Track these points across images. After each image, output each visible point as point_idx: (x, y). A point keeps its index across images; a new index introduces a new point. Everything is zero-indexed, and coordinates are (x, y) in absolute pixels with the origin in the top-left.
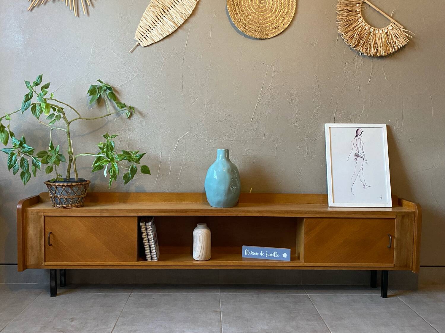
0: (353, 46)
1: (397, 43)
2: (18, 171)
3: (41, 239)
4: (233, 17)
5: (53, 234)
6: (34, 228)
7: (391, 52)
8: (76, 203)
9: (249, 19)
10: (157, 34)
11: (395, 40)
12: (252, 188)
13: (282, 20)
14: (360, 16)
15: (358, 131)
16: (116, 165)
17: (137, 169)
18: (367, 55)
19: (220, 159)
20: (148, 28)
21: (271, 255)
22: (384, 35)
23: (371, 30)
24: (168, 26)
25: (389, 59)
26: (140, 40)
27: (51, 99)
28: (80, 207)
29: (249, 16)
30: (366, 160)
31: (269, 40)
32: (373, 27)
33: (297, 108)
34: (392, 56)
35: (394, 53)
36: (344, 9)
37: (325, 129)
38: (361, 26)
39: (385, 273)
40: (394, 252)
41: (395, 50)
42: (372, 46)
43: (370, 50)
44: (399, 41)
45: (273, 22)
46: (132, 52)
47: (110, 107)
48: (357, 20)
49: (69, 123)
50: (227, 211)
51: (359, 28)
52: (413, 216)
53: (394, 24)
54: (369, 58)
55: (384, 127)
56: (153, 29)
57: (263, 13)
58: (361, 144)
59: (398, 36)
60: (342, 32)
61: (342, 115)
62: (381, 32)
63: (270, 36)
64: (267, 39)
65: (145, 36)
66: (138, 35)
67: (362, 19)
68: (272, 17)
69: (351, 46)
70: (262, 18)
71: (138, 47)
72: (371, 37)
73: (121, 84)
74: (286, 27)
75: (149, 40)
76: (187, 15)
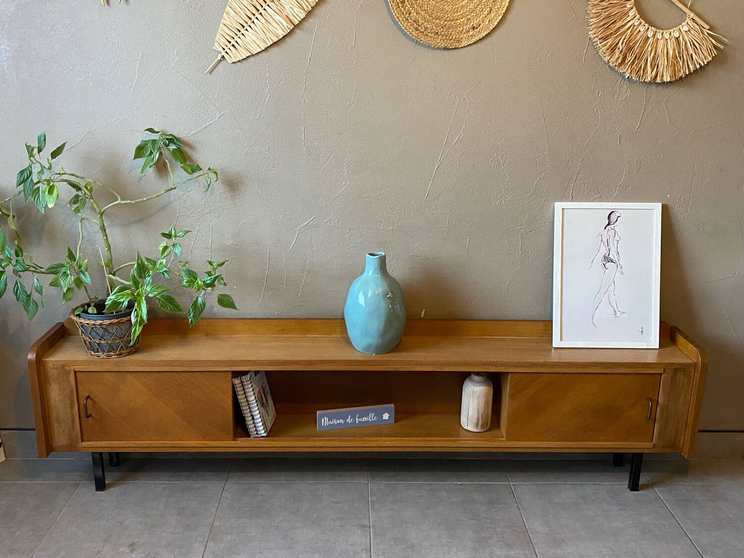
1: (694, 57)
3: (72, 407)
4: (396, 9)
5: (92, 399)
6: (60, 390)
7: (681, 76)
9: (425, 10)
10: (255, 39)
11: (691, 51)
12: (424, 310)
13: (486, 13)
14: (632, 5)
15: (612, 216)
18: (638, 80)
20: (240, 28)
22: (673, 41)
23: (650, 34)
24: (276, 26)
26: (224, 49)
30: (621, 268)
31: (461, 49)
32: (653, 28)
33: (507, 174)
34: (682, 80)
35: (687, 76)
37: (554, 213)
38: (631, 26)
39: (637, 458)
40: (656, 425)
41: (689, 71)
42: (649, 64)
43: (644, 71)
44: (699, 54)
45: (469, 17)
46: (211, 72)
48: (626, 14)
50: (381, 363)
51: (628, 29)
52: (693, 370)
53: (693, 20)
54: (641, 86)
55: (657, 208)
56: (249, 29)
58: (615, 239)
59: (697, 45)
60: (595, 37)
61: (585, 185)
62: (667, 36)
63: (464, 43)
64: (457, 48)
65: (233, 42)
66: (220, 41)
67: (634, 13)
68: (468, 6)
69: (611, 64)
70: (449, 9)
71: (223, 63)
72: (648, 47)
73: (193, 132)
74: (494, 26)
75: (241, 49)
76: (311, 3)
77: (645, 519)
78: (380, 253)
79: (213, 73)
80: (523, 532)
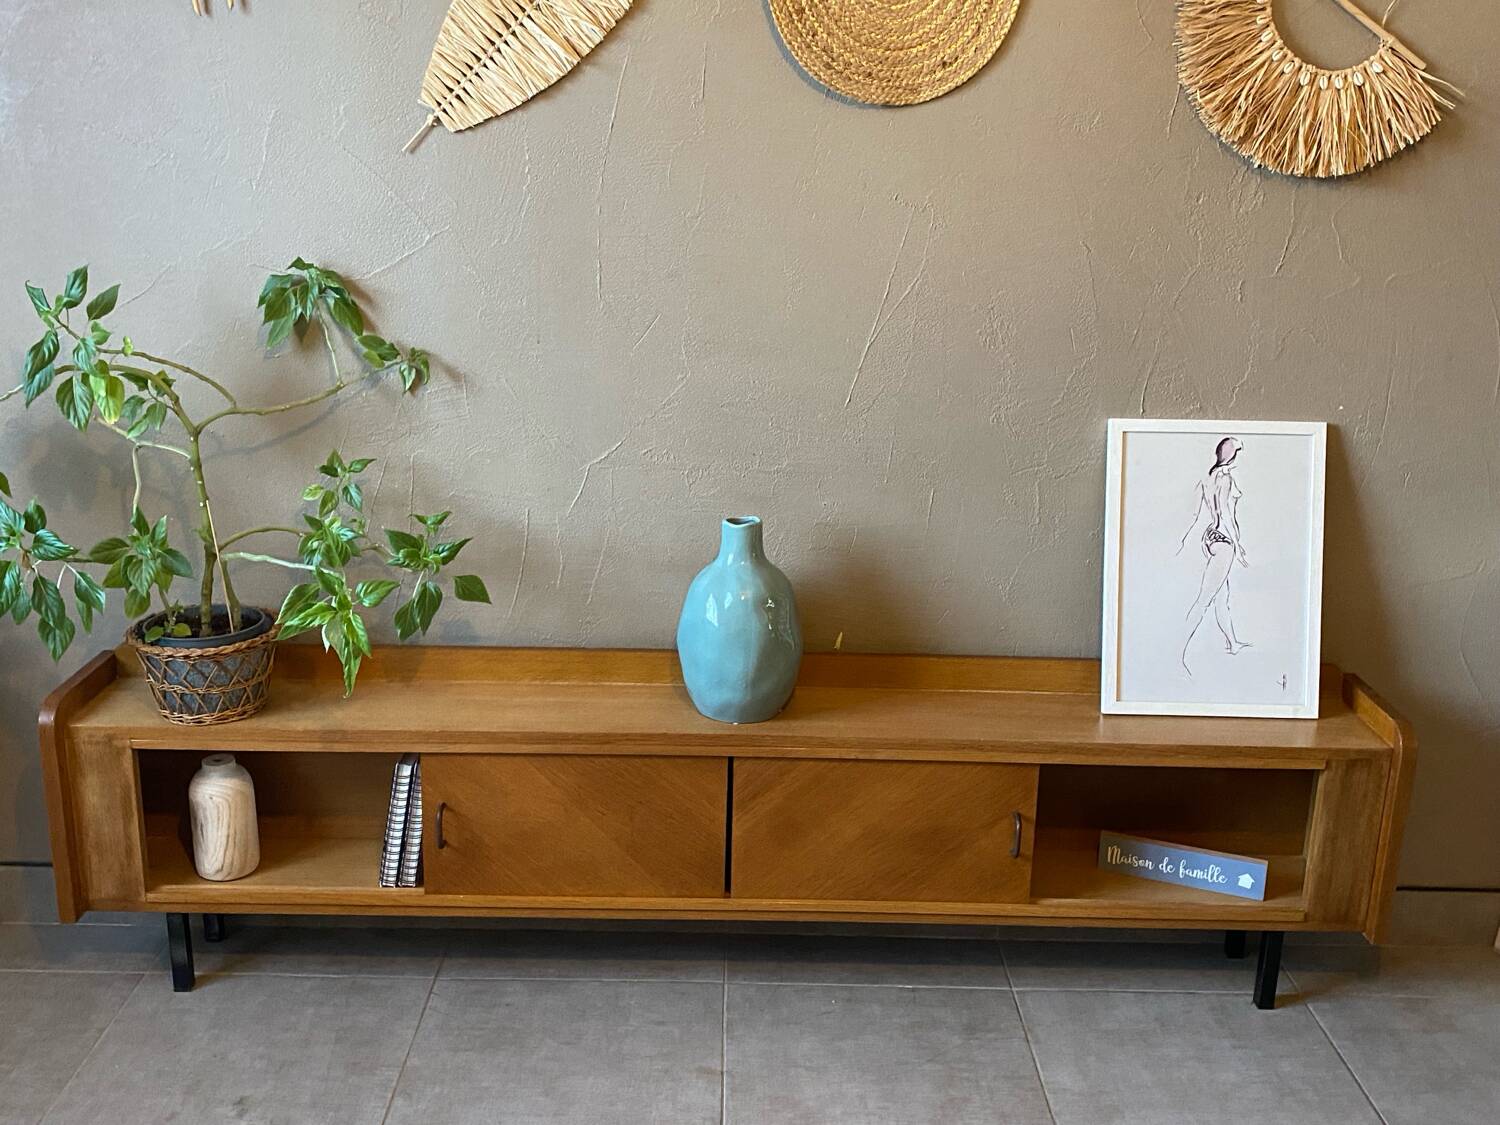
0: (1232, 136)
1: (1394, 126)
3: (127, 823)
4: (787, 26)
6: (102, 787)
7: (1368, 165)
8: (236, 705)
9: (846, 28)
10: (502, 85)
11: (1388, 114)
12: (841, 635)
13: (969, 33)
14: (1268, 20)
15: (1224, 447)
16: (358, 623)
17: (440, 594)
18: (1278, 172)
19: (730, 561)
20: (472, 61)
22: (1351, 95)
23: (1304, 79)
25: (1363, 185)
26: (439, 104)
27: (123, 351)
31: (919, 108)
32: (1310, 66)
33: (1011, 361)
34: (1370, 175)
35: (1379, 164)
37: (1106, 441)
38: (1264, 63)
39: (1273, 939)
41: (1384, 155)
42: (1301, 139)
43: (1290, 156)
44: (1403, 120)
45: (935, 41)
46: (412, 150)
47: (340, 355)
48: (1255, 37)
49: (196, 432)
50: (751, 741)
51: (1258, 69)
52: (1386, 765)
53: (1392, 50)
54: (1285, 180)
55: (1318, 432)
56: (489, 63)
57: (899, 6)
58: (1231, 495)
59: (1400, 101)
60: (1191, 85)
61: (1171, 385)
62: (1338, 83)
63: (926, 95)
64: (911, 105)
65: (458, 90)
66: (431, 87)
67: (1271, 35)
68: (932, 20)
69: (1223, 139)
70: (894, 27)
71: (435, 132)
72: (1300, 103)
73: (378, 270)
74: (986, 61)
75: (475, 105)
76: (614, 12)
77: (1285, 1067)
78: (750, 518)
79: (417, 151)
80: (1032, 1089)
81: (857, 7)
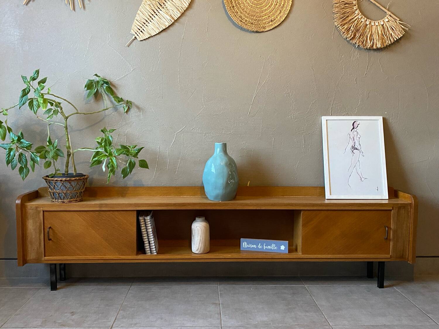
0: (350, 38)
1: (393, 35)
2: (16, 166)
3: (40, 234)
4: (230, 10)
5: (52, 229)
6: (33, 223)
7: (387, 45)
8: (74, 198)
9: (245, 11)
10: (153, 28)
11: (391, 32)
12: (249, 182)
13: (278, 13)
14: (357, 8)
15: (355, 124)
16: (114, 160)
17: (135, 163)
18: (363, 47)
19: (218, 153)
20: (145, 22)
21: (269, 247)
22: (381, 27)
23: (368, 23)
24: (164, 20)
25: (385, 52)
26: (136, 33)
27: (48, 93)
28: (79, 202)
29: (246, 9)
30: (362, 153)
31: (266, 32)
32: (369, 20)
33: (294, 101)
34: (388, 49)
35: (390, 45)
36: (340, 2)
37: (322, 123)
38: (357, 19)
39: (381, 264)
40: (391, 243)
41: (391, 42)
42: (368, 38)
43: (366, 43)
44: (395, 33)
45: (269, 15)
46: (128, 46)
47: (107, 101)
48: (354, 12)
49: (67, 118)
50: (225, 205)
51: (355, 20)
52: (409, 207)
53: (390, 16)
54: (365, 51)
55: (380, 119)
56: (150, 22)
57: (259, 6)
58: (358, 137)
59: (394, 28)
60: (338, 25)
62: (377, 24)
63: (267, 29)
64: (263, 32)
65: (141, 29)
66: (134, 29)
67: (358, 12)
68: (268, 10)
69: (348, 39)
70: (258, 11)
71: (135, 41)
72: (367, 29)
73: (118, 79)
74: (283, 20)
75: (146, 33)
76: (183, 8)
78: (223, 141)
79: (130, 46)
80: (314, 306)
81: (248, 6)
